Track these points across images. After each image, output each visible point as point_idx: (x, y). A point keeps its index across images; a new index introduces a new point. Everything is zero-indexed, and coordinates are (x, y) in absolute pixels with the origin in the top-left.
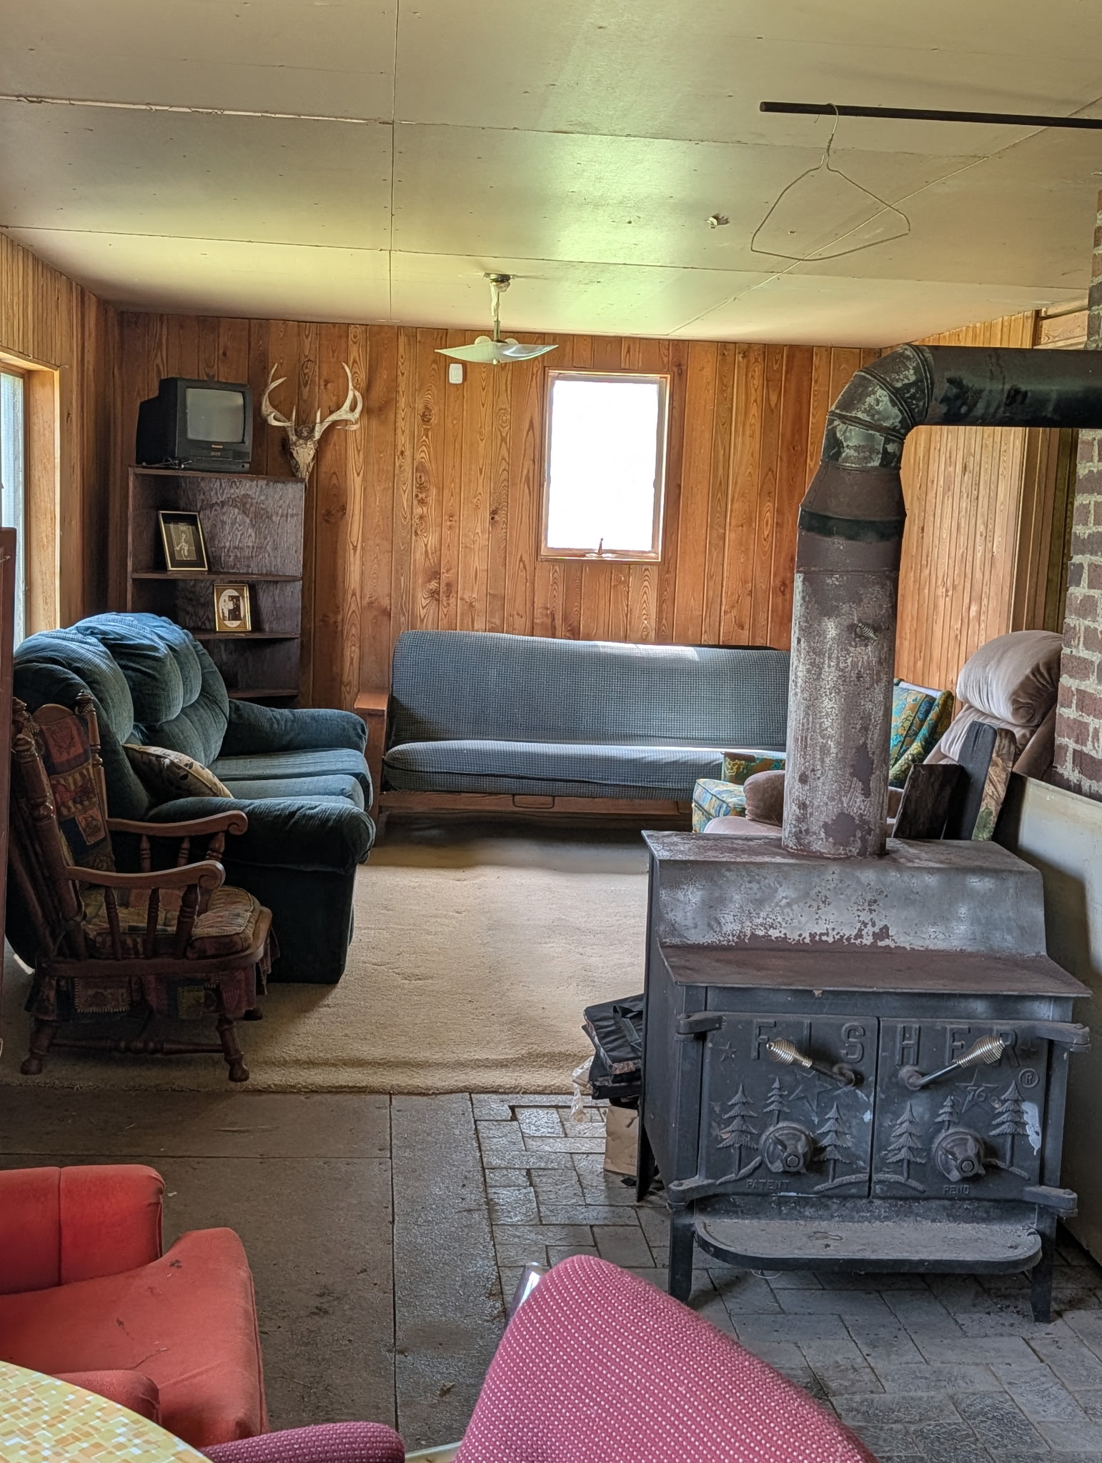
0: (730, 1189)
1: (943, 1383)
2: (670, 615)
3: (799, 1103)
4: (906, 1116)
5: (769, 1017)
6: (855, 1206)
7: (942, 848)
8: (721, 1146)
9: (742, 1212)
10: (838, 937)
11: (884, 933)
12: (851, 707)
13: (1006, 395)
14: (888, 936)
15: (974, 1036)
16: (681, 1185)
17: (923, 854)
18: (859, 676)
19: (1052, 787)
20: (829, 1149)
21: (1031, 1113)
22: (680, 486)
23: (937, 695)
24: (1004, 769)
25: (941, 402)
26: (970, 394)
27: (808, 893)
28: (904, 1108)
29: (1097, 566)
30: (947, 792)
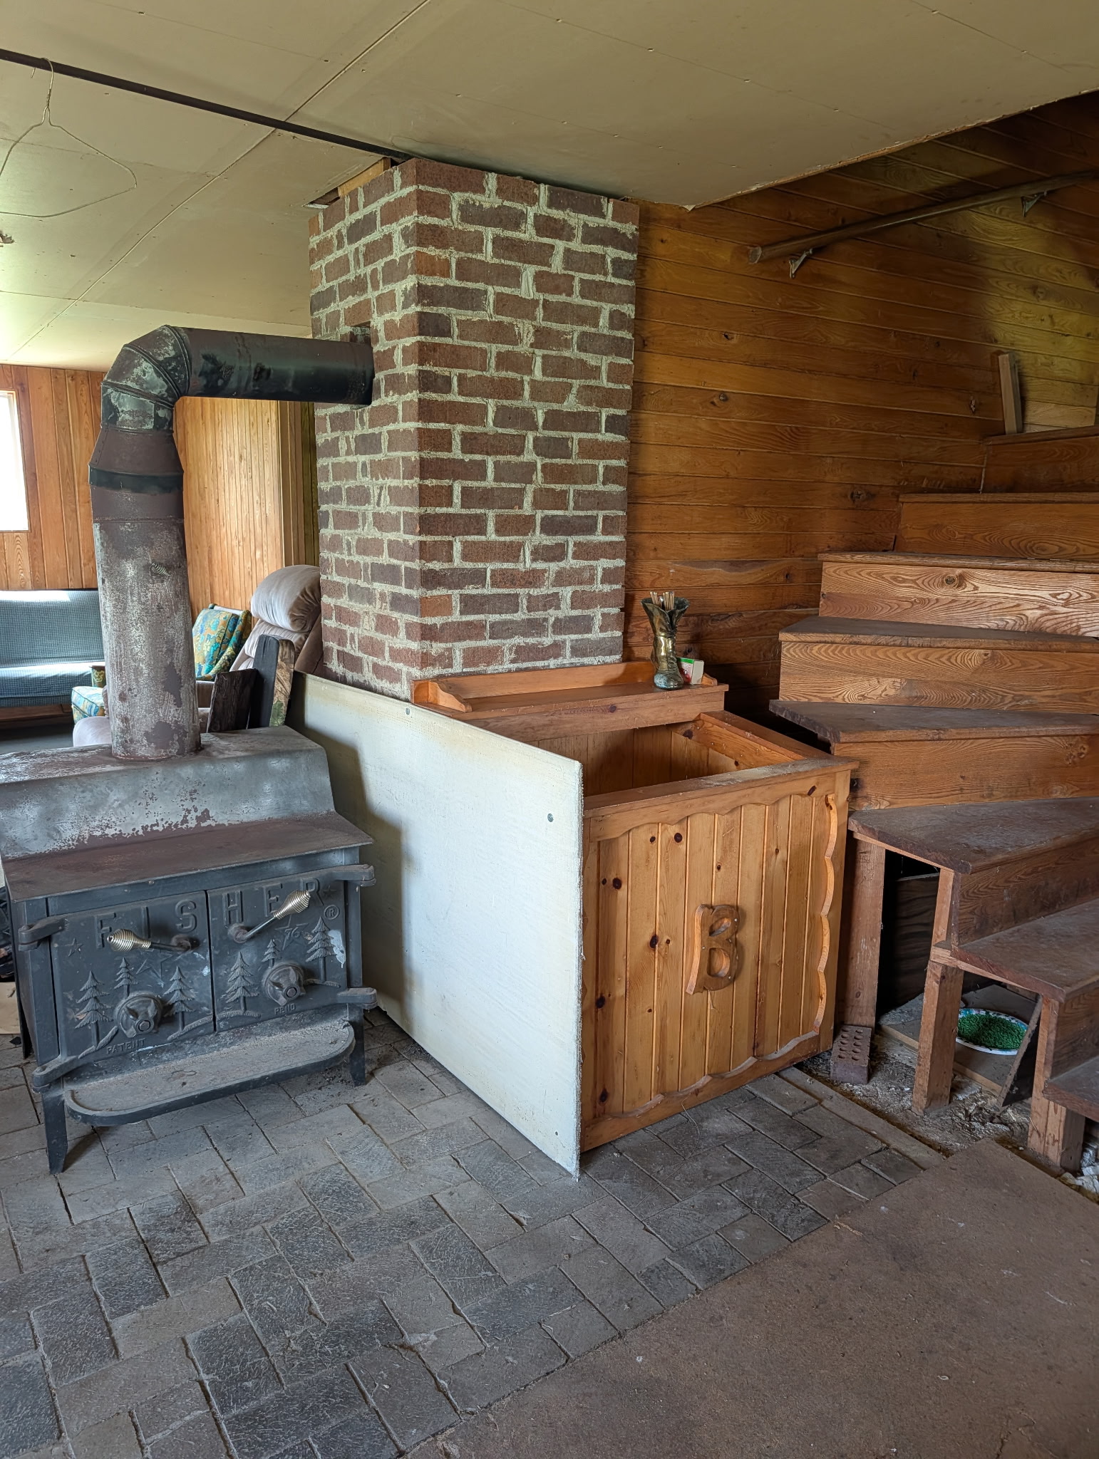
0: (91, 1059)
1: (291, 1170)
2: (42, 569)
3: (145, 974)
4: (238, 963)
5: (109, 910)
6: (205, 1041)
7: (247, 736)
8: (78, 1026)
9: (106, 1072)
10: (167, 825)
11: (205, 815)
12: (156, 634)
13: (253, 372)
14: (209, 818)
15: (287, 890)
16: (44, 1069)
17: (232, 745)
18: (159, 608)
19: (324, 680)
20: (176, 1004)
21: (336, 938)
22: (35, 474)
23: (240, 613)
24: (288, 670)
25: (200, 375)
26: (223, 369)
27: (137, 793)
28: (235, 958)
29: (339, 512)
30: (248, 690)
